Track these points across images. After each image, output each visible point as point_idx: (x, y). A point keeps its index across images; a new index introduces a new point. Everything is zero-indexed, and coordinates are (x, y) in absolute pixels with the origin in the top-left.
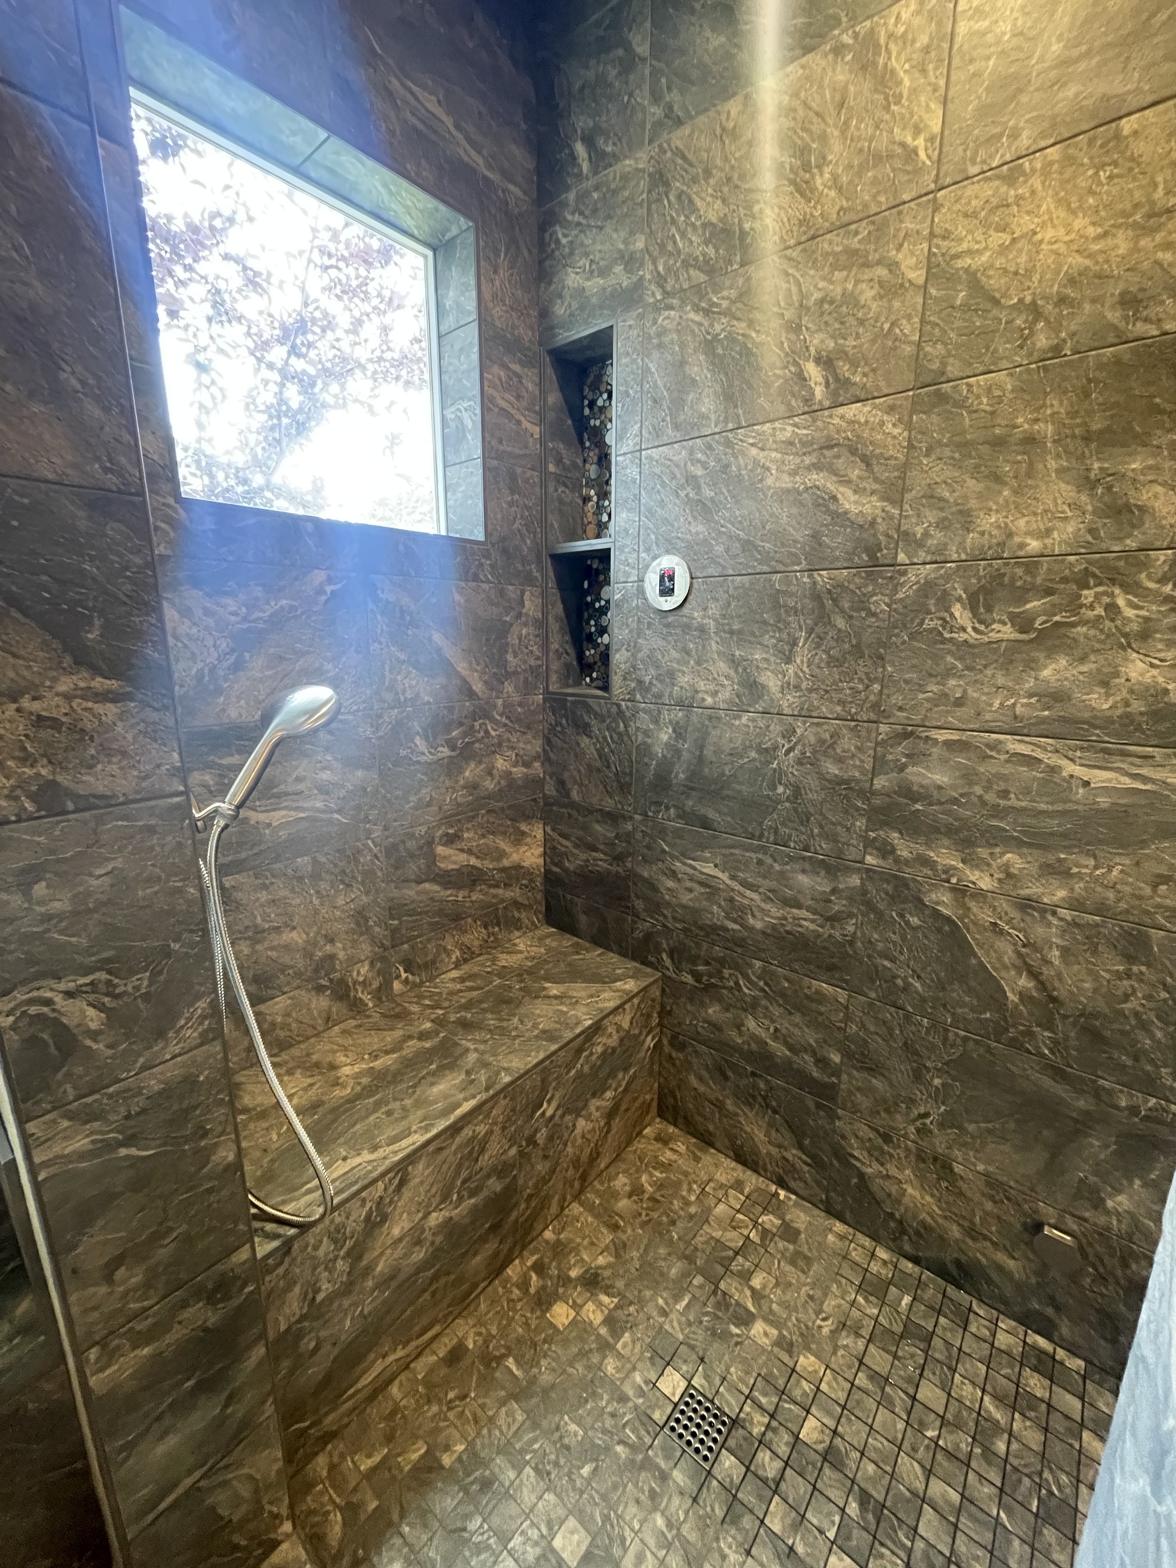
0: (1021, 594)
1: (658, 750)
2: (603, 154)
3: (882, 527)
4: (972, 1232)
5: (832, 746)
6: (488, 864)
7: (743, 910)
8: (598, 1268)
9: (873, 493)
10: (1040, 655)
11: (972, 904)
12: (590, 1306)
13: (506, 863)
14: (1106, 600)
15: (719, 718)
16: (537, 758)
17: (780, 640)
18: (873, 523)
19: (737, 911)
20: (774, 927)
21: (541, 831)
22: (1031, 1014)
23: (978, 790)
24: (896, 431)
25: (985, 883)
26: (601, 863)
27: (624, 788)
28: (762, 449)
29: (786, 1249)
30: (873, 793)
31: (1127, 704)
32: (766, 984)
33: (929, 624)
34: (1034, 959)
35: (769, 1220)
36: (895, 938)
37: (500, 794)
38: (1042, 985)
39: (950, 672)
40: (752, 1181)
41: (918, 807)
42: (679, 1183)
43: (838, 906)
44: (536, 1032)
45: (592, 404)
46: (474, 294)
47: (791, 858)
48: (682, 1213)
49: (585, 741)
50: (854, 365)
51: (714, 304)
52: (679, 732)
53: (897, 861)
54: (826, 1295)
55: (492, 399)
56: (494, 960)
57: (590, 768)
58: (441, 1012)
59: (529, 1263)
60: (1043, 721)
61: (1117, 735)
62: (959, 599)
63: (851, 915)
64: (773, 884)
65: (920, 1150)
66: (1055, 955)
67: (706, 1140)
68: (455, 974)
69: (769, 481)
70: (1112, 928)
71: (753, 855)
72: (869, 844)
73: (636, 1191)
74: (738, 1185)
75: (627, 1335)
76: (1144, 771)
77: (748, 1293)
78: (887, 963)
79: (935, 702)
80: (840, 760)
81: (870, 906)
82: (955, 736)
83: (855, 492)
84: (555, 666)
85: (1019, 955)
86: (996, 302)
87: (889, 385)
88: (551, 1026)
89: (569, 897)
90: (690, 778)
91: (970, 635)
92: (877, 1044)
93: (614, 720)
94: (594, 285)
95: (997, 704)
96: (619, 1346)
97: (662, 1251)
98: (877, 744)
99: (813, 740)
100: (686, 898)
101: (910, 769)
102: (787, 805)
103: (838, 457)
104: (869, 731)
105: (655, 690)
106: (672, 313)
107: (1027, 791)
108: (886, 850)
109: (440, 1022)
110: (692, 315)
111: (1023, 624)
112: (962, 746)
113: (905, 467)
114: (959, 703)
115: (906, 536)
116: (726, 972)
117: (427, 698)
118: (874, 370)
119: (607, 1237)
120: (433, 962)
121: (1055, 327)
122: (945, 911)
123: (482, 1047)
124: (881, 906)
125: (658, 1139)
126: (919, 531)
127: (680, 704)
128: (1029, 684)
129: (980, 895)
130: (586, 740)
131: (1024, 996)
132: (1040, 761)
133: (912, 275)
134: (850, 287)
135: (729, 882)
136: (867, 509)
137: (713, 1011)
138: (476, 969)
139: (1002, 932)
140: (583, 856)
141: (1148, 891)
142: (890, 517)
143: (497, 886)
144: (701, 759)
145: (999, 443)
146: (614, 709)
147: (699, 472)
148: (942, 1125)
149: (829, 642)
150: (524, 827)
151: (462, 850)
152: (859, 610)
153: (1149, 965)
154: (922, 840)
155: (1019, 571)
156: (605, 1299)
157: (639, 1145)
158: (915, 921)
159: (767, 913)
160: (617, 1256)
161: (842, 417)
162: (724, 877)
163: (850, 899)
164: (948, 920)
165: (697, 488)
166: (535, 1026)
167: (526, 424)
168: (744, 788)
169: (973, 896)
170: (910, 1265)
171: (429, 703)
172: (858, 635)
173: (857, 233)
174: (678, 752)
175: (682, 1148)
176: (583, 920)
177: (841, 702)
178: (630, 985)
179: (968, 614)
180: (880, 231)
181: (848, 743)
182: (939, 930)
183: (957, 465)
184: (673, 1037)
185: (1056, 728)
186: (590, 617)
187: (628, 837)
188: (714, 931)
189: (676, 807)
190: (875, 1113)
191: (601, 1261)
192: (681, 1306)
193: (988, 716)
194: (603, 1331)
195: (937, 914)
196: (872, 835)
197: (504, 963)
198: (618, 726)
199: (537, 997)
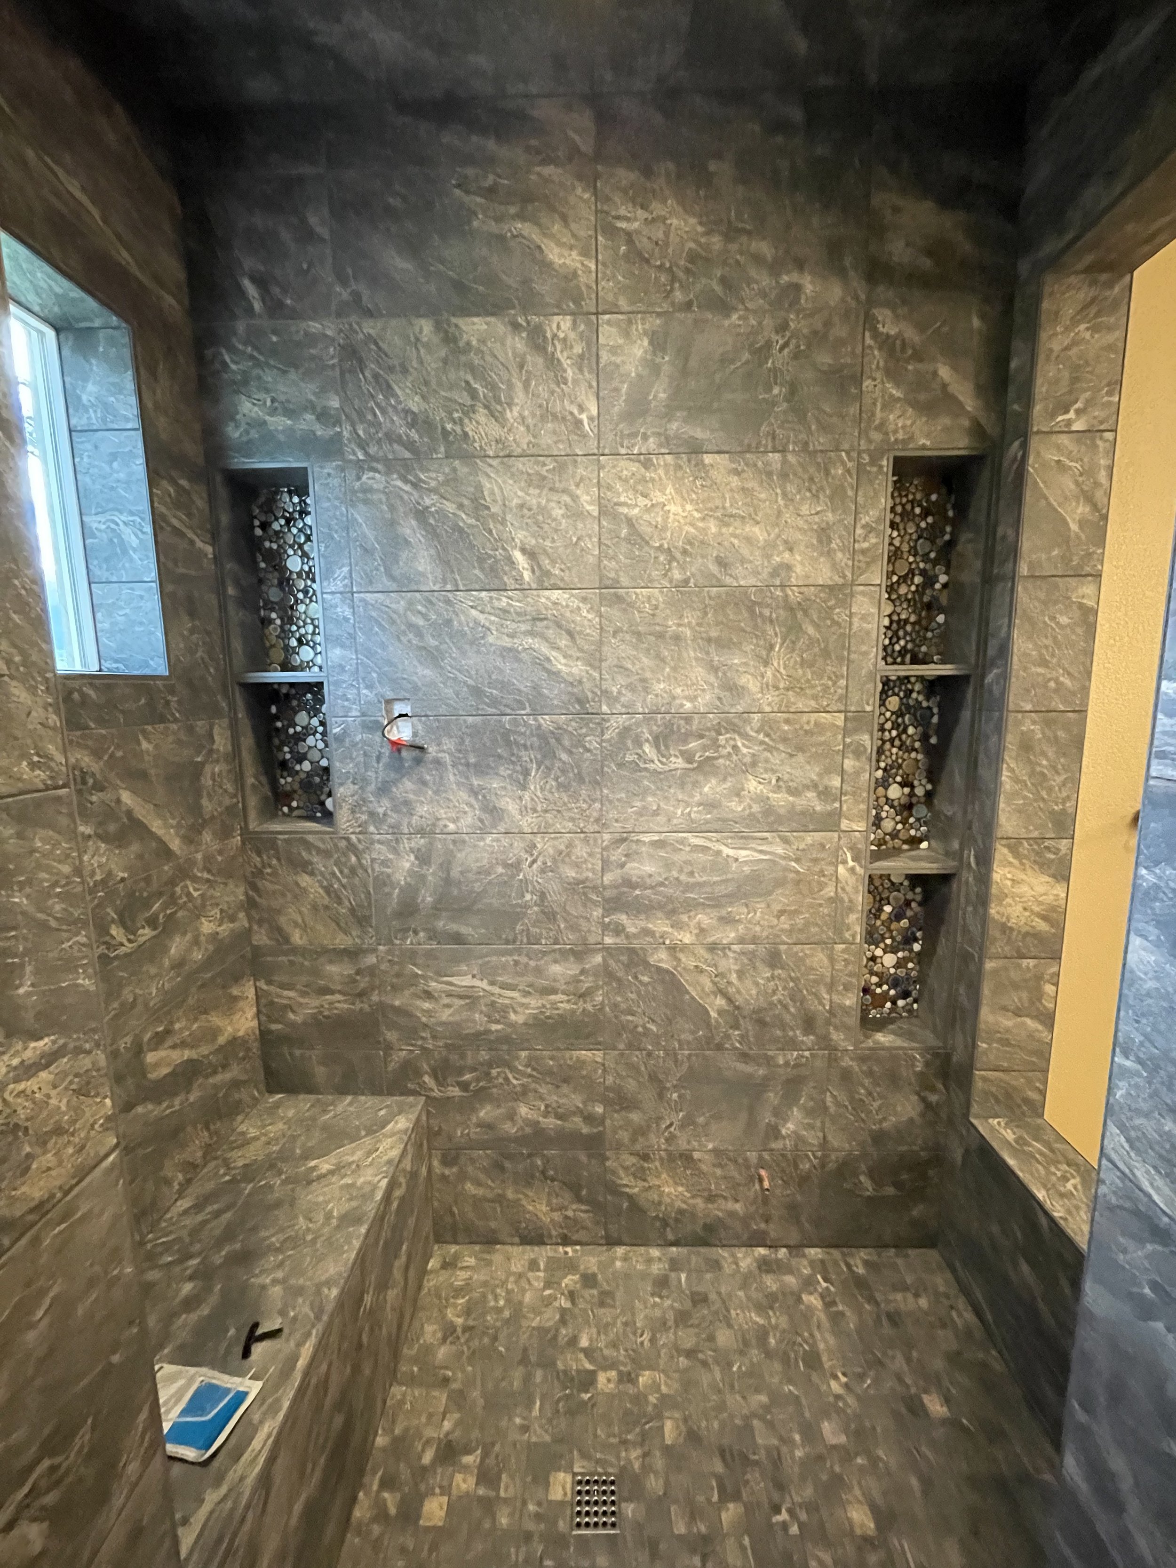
0: (685, 738)
1: (400, 878)
2: (280, 305)
3: (587, 685)
4: (711, 1198)
5: (568, 855)
6: (205, 1050)
7: (504, 1010)
8: (447, 1434)
9: (578, 659)
10: (701, 778)
11: (681, 956)
12: (459, 1477)
13: (222, 1040)
14: (732, 743)
15: (464, 842)
16: (241, 907)
17: (514, 771)
18: (580, 682)
19: (496, 1011)
20: (535, 1017)
21: (253, 990)
22: (726, 1022)
23: (675, 874)
24: (590, 616)
25: (687, 939)
26: (339, 1004)
27: (362, 921)
28: (482, 612)
29: (593, 1296)
30: (604, 888)
31: (750, 807)
32: (534, 1069)
33: (629, 758)
34: (722, 983)
35: (570, 1281)
36: (633, 996)
37: (208, 963)
38: (730, 1000)
39: (646, 791)
40: (543, 1254)
41: (637, 892)
42: (484, 1296)
43: (587, 983)
44: (334, 1222)
45: (264, 526)
46: (133, 400)
47: (545, 953)
48: (498, 1324)
49: (305, 880)
50: (553, 562)
51: (421, 480)
52: (423, 858)
53: (627, 937)
54: (633, 1314)
55: (163, 517)
56: (226, 1163)
57: (315, 908)
58: (194, 1262)
59: (375, 1487)
60: (707, 822)
61: (747, 826)
62: (647, 740)
63: (597, 988)
64: (530, 979)
65: (669, 1154)
66: (734, 977)
67: (490, 1240)
68: (184, 1204)
69: (491, 639)
70: (761, 950)
71: (510, 958)
72: (605, 927)
73: (449, 1332)
74: (533, 1265)
75: (504, 1476)
76: (763, 848)
77: (581, 1356)
78: (630, 1018)
79: (640, 814)
80: (577, 866)
81: (610, 975)
82: (656, 837)
83: (565, 657)
84: (253, 801)
85: (715, 983)
86: (647, 543)
87: (581, 579)
88: (346, 1207)
89: (297, 1052)
90: (438, 901)
91: (657, 766)
92: (631, 1085)
93: (345, 854)
94: (279, 423)
95: (679, 812)
96: (502, 1494)
97: (498, 1373)
98: (603, 849)
99: (551, 851)
100: (445, 1015)
101: (628, 866)
102: (536, 909)
103: (547, 628)
104: (595, 840)
105: (391, 821)
106: (377, 475)
107: (704, 870)
108: (619, 930)
109: (204, 1275)
110: (399, 483)
111: (688, 757)
112: (660, 844)
113: (601, 643)
114: (656, 813)
115: (605, 692)
116: (494, 1072)
117: (121, 875)
118: (569, 569)
119: (441, 1397)
120: (154, 1203)
121: (682, 568)
122: (664, 966)
123: (280, 1274)
124: (620, 974)
125: (445, 1265)
126: (615, 690)
127: (421, 832)
128: (698, 797)
129: (684, 948)
130: (307, 878)
131: (720, 1012)
132: (709, 848)
133: (589, 508)
134: (544, 502)
135: (488, 988)
136: (575, 670)
137: (485, 1113)
138: (211, 1186)
139: (702, 971)
140: (315, 1002)
141: (775, 922)
142: (591, 678)
143: (215, 1072)
144: (448, 881)
145: (660, 636)
146: (343, 844)
147: (421, 622)
148: (682, 1127)
149: (556, 771)
150: (235, 991)
151: (174, 1047)
152: (576, 747)
153: (782, 968)
154: (643, 917)
155: (682, 722)
156: (468, 1459)
157: (430, 1283)
158: (646, 979)
159: (526, 1006)
160: (460, 1408)
161: (548, 598)
162: (484, 985)
163: (596, 975)
164: (667, 971)
165: (420, 635)
166: (328, 1216)
167: (199, 544)
168: (494, 901)
169: (681, 950)
170: (674, 1249)
171: (123, 880)
172: (578, 767)
173: (544, 465)
174: (422, 878)
175: (471, 1261)
176: (320, 1072)
177: (572, 819)
178: (403, 1123)
179: (654, 751)
180: (561, 469)
181: (580, 851)
182: (663, 981)
183: (635, 647)
184: (443, 1155)
185: (716, 826)
186: (283, 744)
187: (372, 971)
188: (478, 1038)
189: (424, 930)
190: (634, 1140)
191: (447, 1425)
192: (536, 1412)
193: (675, 821)
194: (481, 1492)
195: (659, 969)
196: (607, 920)
197: (240, 1163)
198: (349, 860)
199: (310, 1183)
